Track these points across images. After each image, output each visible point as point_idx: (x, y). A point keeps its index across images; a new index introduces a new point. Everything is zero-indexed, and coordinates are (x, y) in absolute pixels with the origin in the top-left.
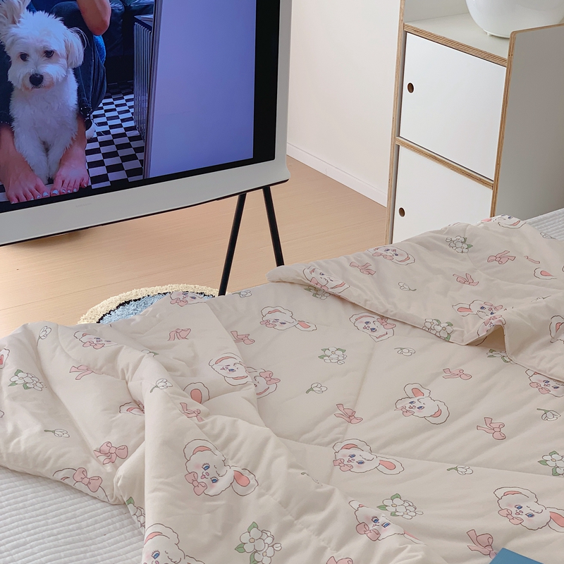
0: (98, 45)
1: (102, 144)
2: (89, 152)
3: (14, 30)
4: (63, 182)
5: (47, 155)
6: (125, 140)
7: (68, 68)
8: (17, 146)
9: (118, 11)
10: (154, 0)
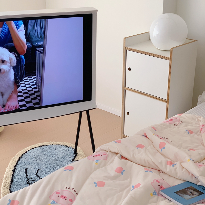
0: (22, 59)
1: (24, 93)
2: (19, 96)
4: (9, 107)
5: (3, 97)
6: (33, 92)
7: (10, 66)
9: (29, 47)
10: (43, 43)
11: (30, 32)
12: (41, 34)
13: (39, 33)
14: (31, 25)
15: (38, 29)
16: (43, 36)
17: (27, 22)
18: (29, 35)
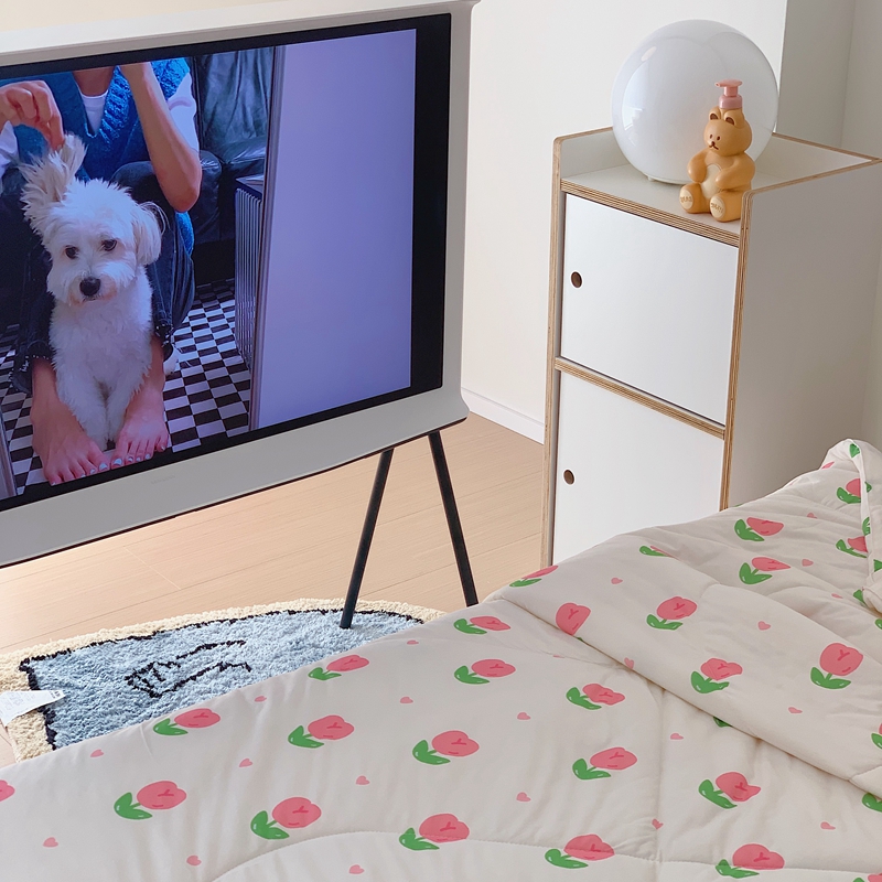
0: (183, 228)
1: (189, 380)
2: (168, 395)
3: (56, 211)
4: (130, 445)
5: (106, 405)
6: (222, 372)
7: (138, 265)
8: (60, 393)
9: (212, 172)
10: (264, 153)
11: (215, 107)
12: (256, 111)
13: (248, 109)
14: (220, 77)
15: (245, 90)
16: (265, 122)
17: (203, 62)
18: (212, 120)
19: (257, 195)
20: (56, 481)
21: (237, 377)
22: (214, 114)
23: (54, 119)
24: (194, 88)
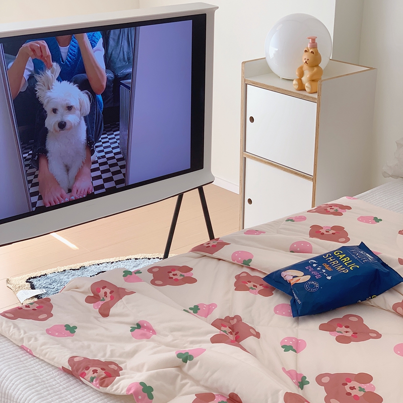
0: (99, 101)
1: (101, 164)
2: (93, 170)
3: (49, 94)
4: (77, 191)
5: (68, 174)
6: (114, 161)
7: (81, 116)
8: (50, 169)
9: (110, 79)
10: (131, 70)
11: (112, 52)
12: (128, 53)
13: (125, 53)
14: (114, 40)
15: (124, 45)
16: (132, 58)
17: (107, 33)
18: (111, 56)
19: (128, 88)
20: (48, 206)
21: (120, 163)
22: (111, 54)
23: (48, 56)
24: (104, 44)
